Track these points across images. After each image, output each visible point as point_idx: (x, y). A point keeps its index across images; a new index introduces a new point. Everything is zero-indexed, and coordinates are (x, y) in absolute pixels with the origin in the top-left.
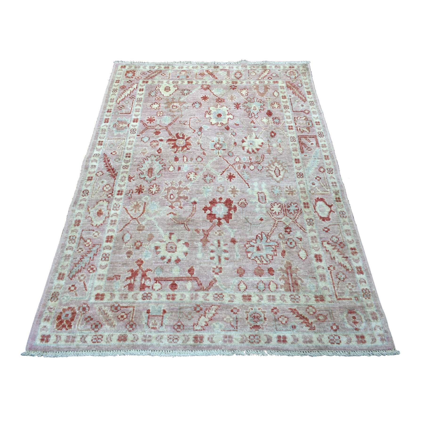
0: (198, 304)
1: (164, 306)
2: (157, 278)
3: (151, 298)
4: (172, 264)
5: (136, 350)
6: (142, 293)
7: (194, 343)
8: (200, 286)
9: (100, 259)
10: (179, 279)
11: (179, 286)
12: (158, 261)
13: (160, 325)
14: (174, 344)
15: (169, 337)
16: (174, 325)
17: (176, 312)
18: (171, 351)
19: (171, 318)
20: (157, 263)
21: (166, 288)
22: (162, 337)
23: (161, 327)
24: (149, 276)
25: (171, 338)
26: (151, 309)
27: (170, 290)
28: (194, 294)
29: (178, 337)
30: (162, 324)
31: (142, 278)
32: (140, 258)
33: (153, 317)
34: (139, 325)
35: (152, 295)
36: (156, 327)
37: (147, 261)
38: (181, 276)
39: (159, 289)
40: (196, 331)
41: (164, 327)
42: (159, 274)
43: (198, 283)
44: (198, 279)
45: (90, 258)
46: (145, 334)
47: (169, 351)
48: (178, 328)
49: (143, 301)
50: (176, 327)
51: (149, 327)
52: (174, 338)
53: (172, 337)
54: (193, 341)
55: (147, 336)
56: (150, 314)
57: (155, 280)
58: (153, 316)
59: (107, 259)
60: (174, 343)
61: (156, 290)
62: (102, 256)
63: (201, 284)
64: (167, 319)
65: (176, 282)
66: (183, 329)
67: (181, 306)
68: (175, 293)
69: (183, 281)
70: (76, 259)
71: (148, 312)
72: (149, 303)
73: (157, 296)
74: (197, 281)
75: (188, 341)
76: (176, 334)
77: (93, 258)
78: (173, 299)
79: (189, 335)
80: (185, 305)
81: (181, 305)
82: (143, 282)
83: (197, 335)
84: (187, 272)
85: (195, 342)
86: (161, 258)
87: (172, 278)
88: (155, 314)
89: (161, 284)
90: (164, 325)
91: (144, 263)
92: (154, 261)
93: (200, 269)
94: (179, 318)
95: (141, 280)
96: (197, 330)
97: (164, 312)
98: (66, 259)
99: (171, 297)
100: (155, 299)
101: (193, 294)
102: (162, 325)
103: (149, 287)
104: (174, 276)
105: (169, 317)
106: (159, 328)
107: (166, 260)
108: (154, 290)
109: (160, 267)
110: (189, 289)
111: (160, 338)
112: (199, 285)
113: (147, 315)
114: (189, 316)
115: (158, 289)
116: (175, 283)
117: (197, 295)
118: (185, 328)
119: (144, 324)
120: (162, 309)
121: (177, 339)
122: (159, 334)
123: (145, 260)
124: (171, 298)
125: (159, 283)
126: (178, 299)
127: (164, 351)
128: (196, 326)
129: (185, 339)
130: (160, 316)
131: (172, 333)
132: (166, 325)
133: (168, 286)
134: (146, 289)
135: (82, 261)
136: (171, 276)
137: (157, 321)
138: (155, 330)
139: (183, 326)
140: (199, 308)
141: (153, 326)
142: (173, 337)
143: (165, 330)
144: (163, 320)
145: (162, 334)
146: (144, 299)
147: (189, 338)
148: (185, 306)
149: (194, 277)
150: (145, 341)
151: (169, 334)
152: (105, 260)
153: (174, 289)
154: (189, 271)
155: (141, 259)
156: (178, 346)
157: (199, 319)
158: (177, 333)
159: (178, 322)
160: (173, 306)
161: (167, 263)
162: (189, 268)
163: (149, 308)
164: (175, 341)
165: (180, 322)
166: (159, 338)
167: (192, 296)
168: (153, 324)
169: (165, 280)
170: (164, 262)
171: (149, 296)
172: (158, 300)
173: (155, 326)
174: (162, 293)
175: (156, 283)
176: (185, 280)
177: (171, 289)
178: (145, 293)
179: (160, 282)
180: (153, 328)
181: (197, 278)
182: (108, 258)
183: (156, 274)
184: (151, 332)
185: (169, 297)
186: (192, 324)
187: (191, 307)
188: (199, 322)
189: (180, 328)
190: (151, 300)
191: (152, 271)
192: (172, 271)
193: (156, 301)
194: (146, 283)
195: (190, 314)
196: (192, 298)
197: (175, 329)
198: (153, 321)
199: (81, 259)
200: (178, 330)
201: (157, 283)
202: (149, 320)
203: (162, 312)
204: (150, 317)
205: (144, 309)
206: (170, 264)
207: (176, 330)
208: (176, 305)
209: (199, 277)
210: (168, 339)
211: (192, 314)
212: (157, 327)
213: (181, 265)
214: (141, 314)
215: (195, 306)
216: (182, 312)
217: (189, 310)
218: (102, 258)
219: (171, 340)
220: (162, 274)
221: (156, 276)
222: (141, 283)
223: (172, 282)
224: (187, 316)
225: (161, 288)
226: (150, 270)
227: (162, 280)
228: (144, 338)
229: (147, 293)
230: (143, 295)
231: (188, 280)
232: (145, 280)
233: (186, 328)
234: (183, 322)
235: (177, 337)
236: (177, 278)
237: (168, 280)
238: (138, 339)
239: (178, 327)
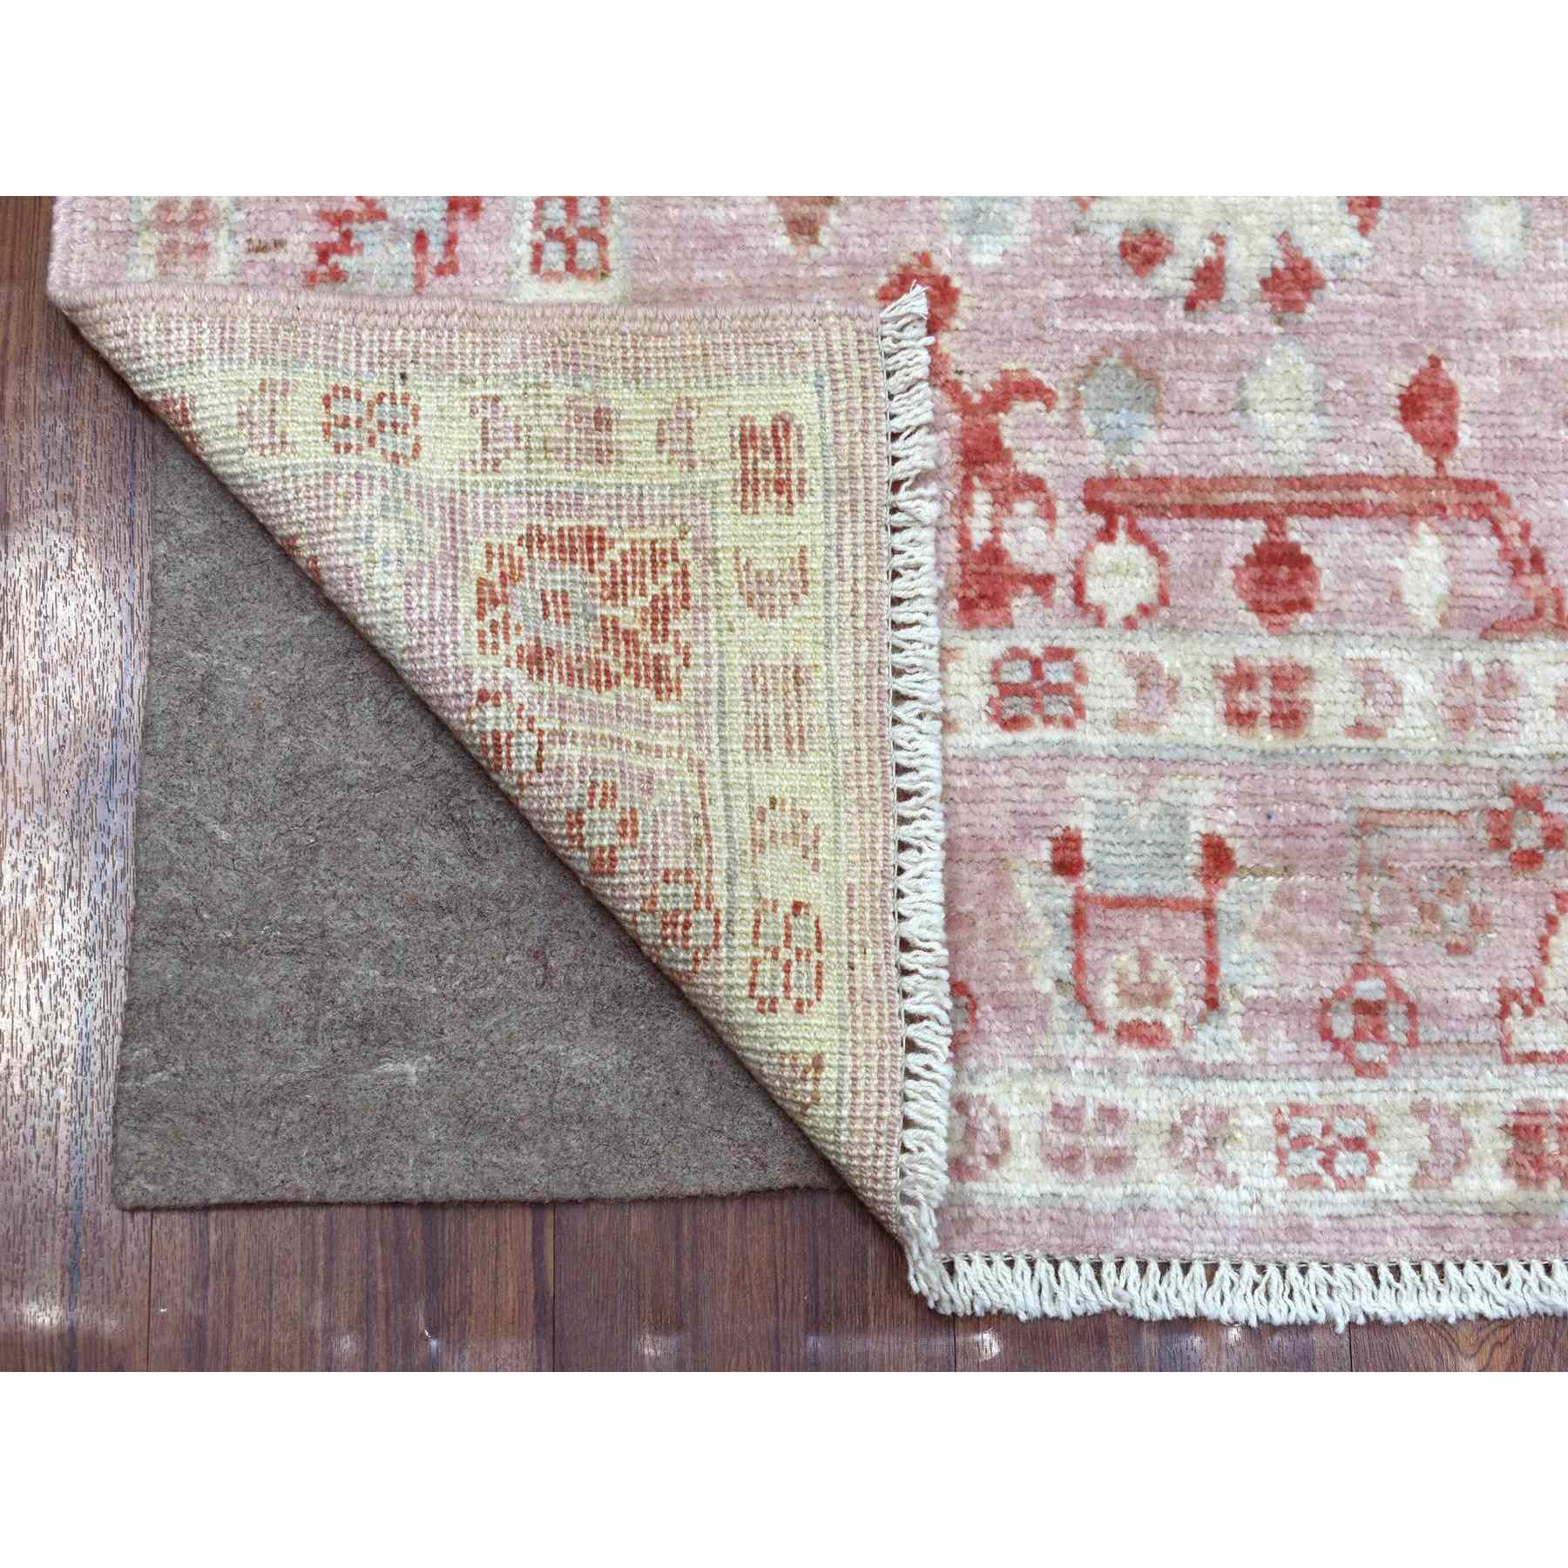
0: (1526, 780)
1: (1210, 798)
2: (1111, 481)
3: (1079, 709)
4: (1242, 319)
5: (998, 1259)
6: (982, 648)
7: (1511, 1183)
8: (1534, 581)
9: (525, 252)
10: (1325, 497)
11: (1326, 578)
12: (1104, 291)
13: (1200, 1005)
14: (1344, 1197)
15: (1283, 1129)
16: (1326, 1005)
17: (1329, 863)
18: (1316, 1271)
19: (1291, 933)
20: (1094, 305)
21: (1204, 602)
22: (1220, 1131)
23: (1202, 1019)
24: (1030, 463)
25: (1301, 1142)
26: (1083, 823)
27: (1252, 618)
28: (1478, 671)
29: (1372, 1128)
30: (1211, 987)
31: (967, 486)
32: (921, 242)
33: (1119, 919)
34: (1005, 1005)
35: (1080, 675)
36: (1159, 1025)
37: (993, 282)
38: (1343, 462)
39: (1145, 610)
40: (1529, 1070)
41: (1235, 1021)
42: (1122, 443)
43: (1505, 551)
44: (1503, 500)
45: (421, 240)
46: (1067, 1094)
47: (1293, 1272)
48: (1358, 1035)
49: (1007, 737)
50: (1343, 1025)
51: (1100, 1026)
52: (1330, 1141)
53: (1313, 1126)
54: (1507, 1165)
55: (1090, 1113)
56: (1087, 882)
57: (1092, 505)
58: (1121, 903)
59: (587, 252)
60: (1342, 1186)
61: (1115, 616)
62: (537, 224)
63: (1537, 561)
64: (1246, 940)
65: (1297, 531)
66: (1413, 1041)
67: (1374, 795)
68: (1303, 653)
69: (1364, 525)
70: (281, 257)
71: (1067, 861)
72: (1068, 757)
73: (1130, 684)
74: (1496, 530)
75: (1457, 1165)
76: (1346, 1100)
77: (451, 242)
78: (1290, 718)
79: (1464, 1106)
80: (1404, 796)
81: (1373, 790)
82: (979, 537)
83: (1533, 1109)
84: (1392, 426)
85: (1522, 1180)
86: (1127, 250)
87: (1251, 482)
88: (1129, 885)
89: (1153, 550)
90: (1235, 1005)
91: (963, 303)
92: (1059, 289)
93: (1510, 391)
94: (1365, 931)
95: (964, 505)
96: (1532, 1057)
97: (1218, 858)
98: (171, 247)
99: (1261, 699)
100: (1119, 723)
101: (1465, 667)
102: (1213, 1003)
103: (1042, 583)
104: (1268, 466)
105: (1266, 917)
106: (1188, 1034)
107: (1173, 276)
108: (1100, 621)
109: (1128, 359)
110: (1428, 618)
111: (1211, 1142)
112: (1517, 567)
113: (1062, 894)
114: (1448, 910)
115: (1131, 610)
116: (1294, 536)
117: (1502, 682)
118: (1430, 1031)
119: (1047, 986)
120: (1197, 826)
121: (1357, 1144)
122: (1195, 1091)
123: (968, 271)
124: (1266, 709)
125: (1138, 536)
126: (1335, 725)
127: (1249, 1270)
128: (1527, 1012)
129: (1435, 1146)
130: (1182, 905)
131: (1312, 1088)
132: (1253, 1007)
133: (1227, 575)
134: (1021, 604)
135: (337, 276)
136: (1242, 464)
137: (1161, 961)
138: (1154, 1053)
139: (1412, 1011)
140: (1537, 821)
141: (1129, 1016)
142: (1326, 1131)
143: (1246, 1053)
144: (1222, 948)
145: (1220, 1093)
146: (1015, 723)
147: (1468, 1141)
148: (1408, 804)
149: (1461, 485)
150: (1068, 1161)
151: (1280, 1091)
152: (570, 266)
153: (1290, 607)
154: (1411, 406)
155: (925, 259)
156: (1377, 1222)
157: (1544, 941)
158: (1360, 1084)
159: (1359, 972)
160: (1297, 796)
161: (1190, 305)
162: (1400, 376)
163: (1072, 822)
164: (1347, 1162)
165: (1380, 968)
166: (1198, 1130)
167: (1459, 697)
168: (1130, 996)
169: (1187, 511)
170: (1163, 300)
171: (1059, 689)
172: (1149, 727)
173: (1147, 1015)
174: (1171, 657)
175: (1107, 535)
176: (1385, 510)
177: (1258, 607)
178: (1016, 654)
179: (1144, 523)
180: (1133, 1033)
181: (1490, 486)
182: (602, 242)
183: (1098, 436)
184: (1115, 1072)
185: (1244, 699)
186: (1485, 997)
187: (1459, 815)
188: (1551, 977)
189: (1378, 1034)
190: (1088, 736)
191: (1049, 405)
192: (1242, 407)
193: (1136, 739)
194: (1007, 540)
195: (1454, 893)
196: (1462, 719)
197: (1337, 1044)
198: (1126, 961)
199: (324, 255)
200: (1366, 1051)
201: (1121, 535)
202: (1088, 955)
203: (1194, 858)
204: (1094, 920)
205: (1025, 833)
206: (1216, 322)
207: (1348, 1053)
208: (1324, 791)
209: (1508, 485)
210: (1284, 1142)
211: (1473, 892)
212: (1170, 1020)
213: (1324, 331)
214: (1002, 886)
215: (1503, 804)
216: (1386, 869)
217: (1443, 835)
218: (538, 248)
219: (1312, 1162)
220: (1151, 436)
221: (1096, 459)
222: (965, 542)
223: (1258, 527)
224: (1429, 912)
225: (1164, 600)
226: (1031, 390)
227: (1159, 511)
228: (1065, 1139)
229: (1036, 650)
230: (996, 669)
231: (1412, 514)
232: (1002, 502)
233: (1436, 1035)
234: (1399, 973)
235: (1357, 1127)
236: (1305, 483)
237: (1218, 512)
238: (1006, 1145)
239: (1366, 1022)
